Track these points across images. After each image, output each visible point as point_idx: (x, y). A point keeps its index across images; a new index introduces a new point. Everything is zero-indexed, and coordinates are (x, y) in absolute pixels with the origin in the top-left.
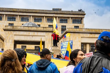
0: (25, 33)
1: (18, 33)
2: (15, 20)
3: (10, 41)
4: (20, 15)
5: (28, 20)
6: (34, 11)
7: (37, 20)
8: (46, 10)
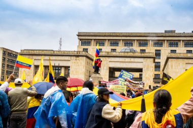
0: (121, 59)
1: (113, 59)
2: (117, 46)
3: (105, 68)
4: (123, 40)
5: (132, 45)
6: (138, 35)
7: (142, 44)
8: (152, 33)
